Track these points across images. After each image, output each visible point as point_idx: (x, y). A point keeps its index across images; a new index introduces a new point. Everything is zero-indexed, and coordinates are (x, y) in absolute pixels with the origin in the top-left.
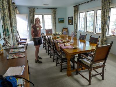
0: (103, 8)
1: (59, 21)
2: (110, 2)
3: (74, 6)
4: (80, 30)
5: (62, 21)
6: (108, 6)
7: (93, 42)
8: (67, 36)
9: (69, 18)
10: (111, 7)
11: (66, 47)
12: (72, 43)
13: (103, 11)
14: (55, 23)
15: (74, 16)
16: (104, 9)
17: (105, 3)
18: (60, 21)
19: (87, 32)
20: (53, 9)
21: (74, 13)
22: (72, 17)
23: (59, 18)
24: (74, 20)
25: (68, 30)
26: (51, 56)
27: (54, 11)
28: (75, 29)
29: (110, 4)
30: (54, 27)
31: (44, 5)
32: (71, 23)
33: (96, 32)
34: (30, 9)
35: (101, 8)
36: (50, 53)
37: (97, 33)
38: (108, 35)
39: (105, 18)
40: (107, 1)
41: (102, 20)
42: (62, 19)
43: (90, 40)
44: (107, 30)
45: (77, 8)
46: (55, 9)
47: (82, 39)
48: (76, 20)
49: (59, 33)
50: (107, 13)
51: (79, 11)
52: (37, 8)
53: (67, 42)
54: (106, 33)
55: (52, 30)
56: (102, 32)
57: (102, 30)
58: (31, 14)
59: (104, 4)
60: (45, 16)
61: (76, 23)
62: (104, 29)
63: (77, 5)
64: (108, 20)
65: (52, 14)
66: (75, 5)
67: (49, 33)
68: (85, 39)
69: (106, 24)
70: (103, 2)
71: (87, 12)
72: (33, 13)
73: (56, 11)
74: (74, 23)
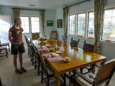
0: (96, 10)
1: (47, 24)
2: (104, 2)
3: (63, 8)
4: (70, 33)
5: (50, 24)
6: (102, 8)
7: (88, 49)
8: (56, 41)
9: (58, 20)
10: (105, 8)
11: (54, 59)
12: (62, 51)
13: (96, 13)
14: (43, 26)
15: (64, 18)
16: (98, 11)
17: (98, 4)
18: (49, 24)
19: (78, 36)
20: (41, 10)
21: (64, 16)
22: (62, 20)
23: (47, 21)
24: (64, 23)
25: (57, 34)
26: (36, 67)
27: (42, 13)
28: (65, 32)
29: (104, 6)
30: (42, 30)
31: (30, 5)
32: (60, 27)
33: (88, 36)
34: (14, 9)
35: (94, 10)
36: (34, 63)
37: (89, 38)
38: (102, 40)
39: (99, 21)
40: (100, 2)
41: (95, 23)
42: (51, 22)
43: (84, 46)
44: (101, 34)
45: (66, 10)
46: (43, 10)
47: (73, 45)
48: (66, 23)
49: (47, 38)
50: (100, 15)
51: (69, 14)
52: (23, 9)
53: (56, 49)
54: (99, 38)
55: (40, 34)
56: (95, 37)
57: (95, 34)
58: (16, 15)
59: (97, 6)
60: (32, 18)
61: (66, 27)
62: (97, 33)
63: (66, 7)
64: (102, 24)
65: (40, 16)
66: (65, 7)
67: (36, 37)
68: (78, 45)
69: (100, 28)
70: (95, 3)
71: (78, 14)
72: (18, 14)
73: (44, 14)
74: (64, 26)
